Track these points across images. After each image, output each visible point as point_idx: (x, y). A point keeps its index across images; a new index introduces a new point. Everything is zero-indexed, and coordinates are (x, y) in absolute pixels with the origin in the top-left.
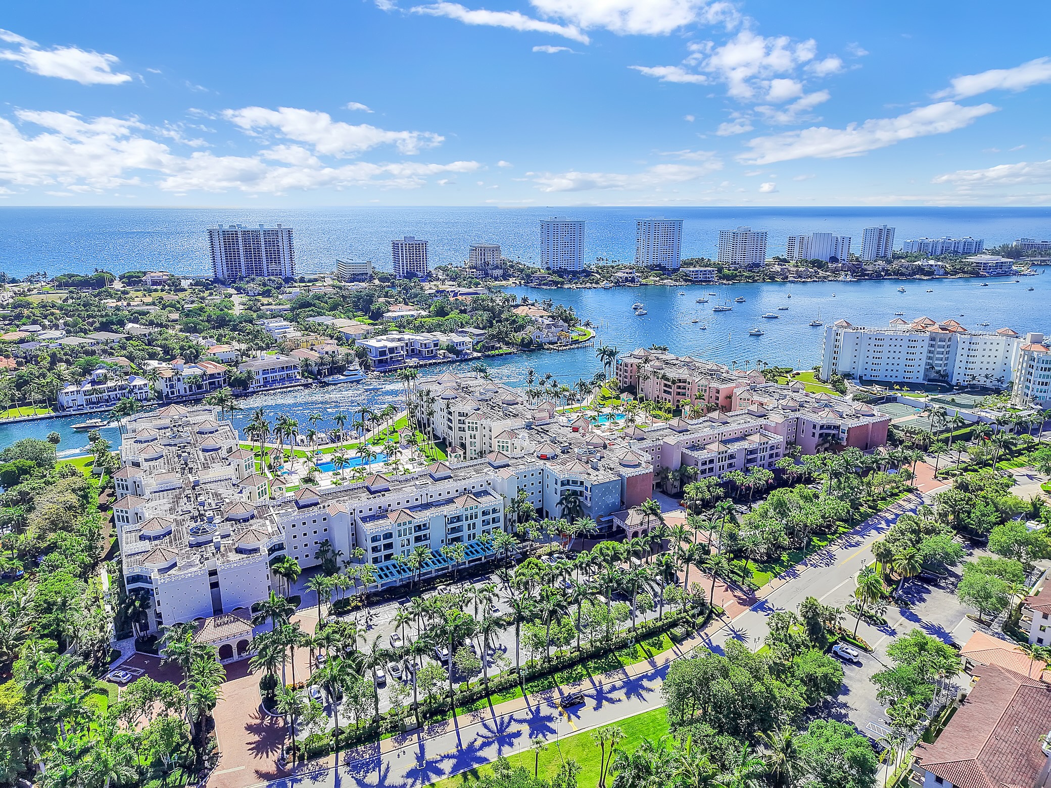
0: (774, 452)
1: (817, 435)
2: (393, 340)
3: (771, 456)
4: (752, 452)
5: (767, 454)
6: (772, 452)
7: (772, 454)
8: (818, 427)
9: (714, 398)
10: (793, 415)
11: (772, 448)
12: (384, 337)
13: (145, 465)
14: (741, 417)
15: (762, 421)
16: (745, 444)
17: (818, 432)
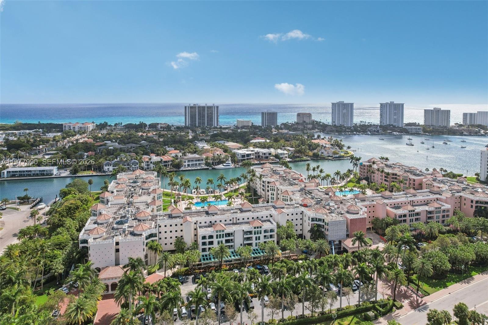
0: (446, 214)
1: (474, 207)
2: (249, 151)
3: (443, 216)
4: (430, 212)
5: (441, 215)
6: (444, 214)
7: (444, 215)
8: (474, 202)
9: (412, 184)
10: (457, 195)
11: (444, 211)
12: (246, 150)
13: (115, 193)
14: (425, 193)
15: (438, 196)
16: (426, 208)
17: (474, 205)
